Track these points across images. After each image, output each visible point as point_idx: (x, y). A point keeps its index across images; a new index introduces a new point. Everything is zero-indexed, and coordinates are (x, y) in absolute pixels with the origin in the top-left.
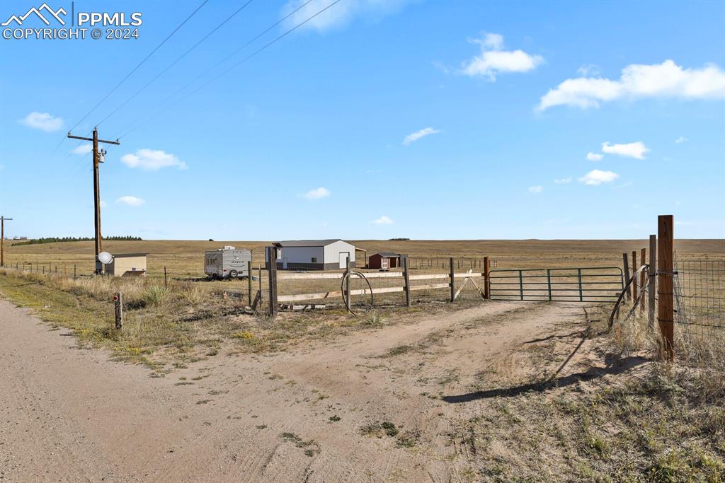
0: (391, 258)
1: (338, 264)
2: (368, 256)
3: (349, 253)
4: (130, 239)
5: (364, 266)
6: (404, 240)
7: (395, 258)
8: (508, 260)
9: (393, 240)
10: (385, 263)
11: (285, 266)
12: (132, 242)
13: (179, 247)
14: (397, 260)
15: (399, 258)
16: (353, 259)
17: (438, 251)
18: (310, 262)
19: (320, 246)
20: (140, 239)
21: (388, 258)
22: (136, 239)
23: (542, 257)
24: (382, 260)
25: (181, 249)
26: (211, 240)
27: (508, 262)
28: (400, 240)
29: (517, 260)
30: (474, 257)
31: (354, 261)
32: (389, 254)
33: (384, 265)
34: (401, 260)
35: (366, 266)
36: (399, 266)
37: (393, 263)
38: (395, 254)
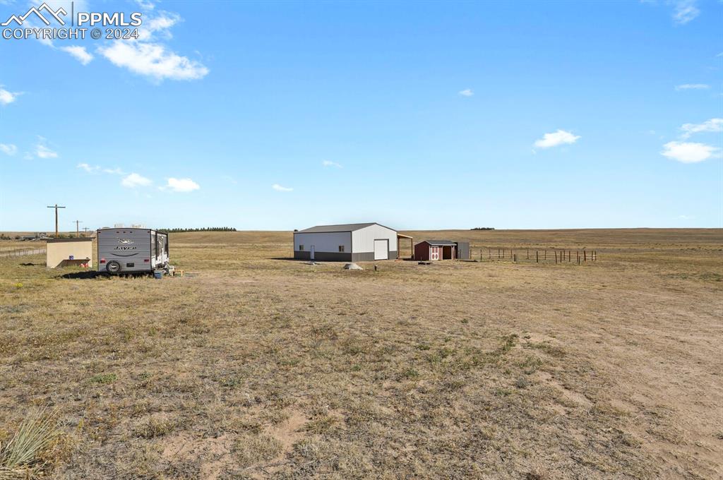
0: (444, 247)
1: (373, 253)
2: (415, 243)
3: (388, 240)
4: (226, 230)
5: (410, 257)
6: (488, 229)
7: (450, 247)
8: (611, 251)
9: (476, 229)
10: (435, 254)
11: (312, 256)
12: (227, 232)
13: (265, 237)
14: (453, 249)
15: (456, 247)
16: (394, 248)
17: (525, 241)
18: (337, 251)
19: (346, 232)
20: (235, 230)
21: (440, 247)
22: (231, 230)
23: (658, 248)
24: (431, 249)
25: (266, 239)
26: (295, 231)
27: (611, 254)
28: (483, 229)
29: (625, 251)
30: (568, 247)
31: (395, 249)
32: (442, 242)
33: (433, 255)
34: (459, 250)
35: (412, 257)
36: (456, 257)
37: (446, 254)
38: (449, 242)
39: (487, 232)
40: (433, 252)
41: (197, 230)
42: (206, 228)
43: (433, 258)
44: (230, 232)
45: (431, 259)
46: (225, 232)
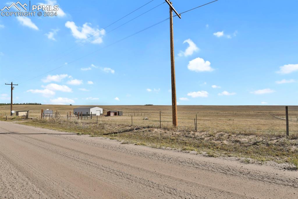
0: (115, 113)
1: (96, 114)
3: (100, 111)
4: (36, 104)
6: (151, 105)
7: (116, 113)
9: (146, 105)
10: (112, 114)
18: (86, 114)
19: (88, 109)
22: (39, 104)
26: (71, 105)
28: (149, 105)
31: (102, 113)
32: (114, 111)
34: (119, 113)
35: (106, 115)
36: (118, 115)
37: (115, 114)
38: (117, 111)
39: (150, 106)
41: (21, 104)
42: (26, 103)
44: (38, 105)
46: (36, 105)
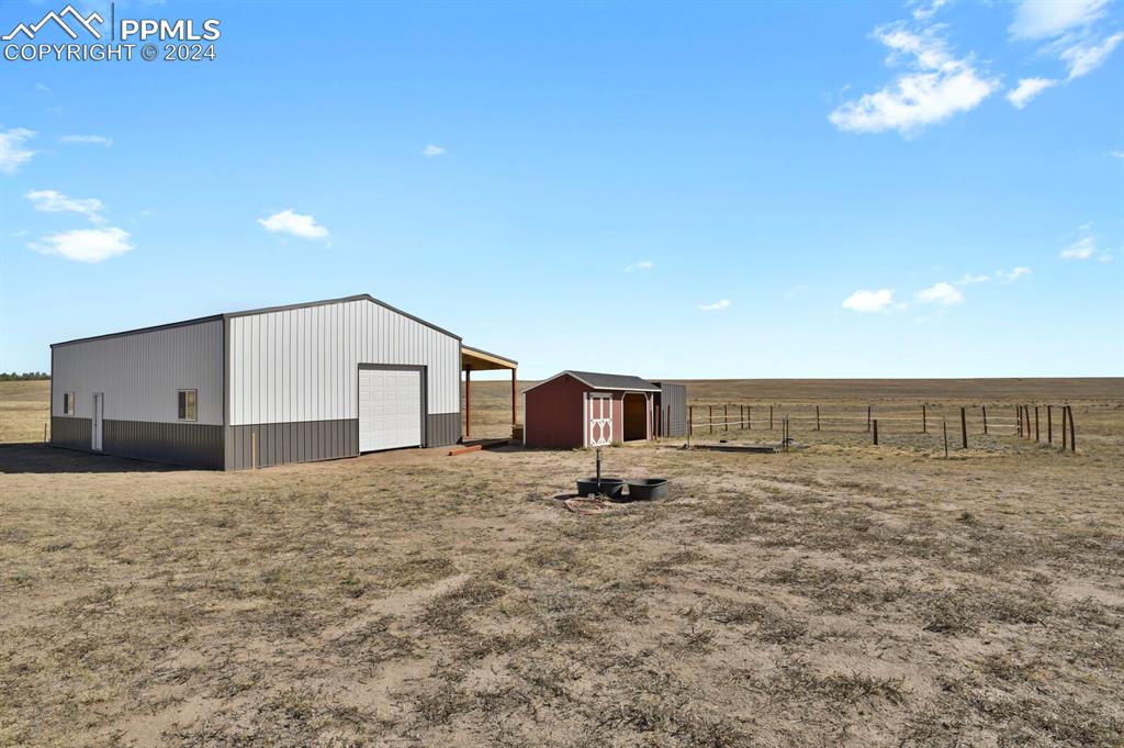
3: (424, 370)
5: (505, 432)
10: (601, 421)
11: (99, 439)
14: (650, 404)
15: (657, 396)
16: (446, 401)
18: (170, 414)
21: (616, 395)
24: (589, 405)
31: (452, 408)
33: (597, 427)
34: (664, 407)
35: (517, 432)
37: (633, 423)
38: (641, 382)
40: (597, 415)
43: (597, 438)
45: (590, 440)
